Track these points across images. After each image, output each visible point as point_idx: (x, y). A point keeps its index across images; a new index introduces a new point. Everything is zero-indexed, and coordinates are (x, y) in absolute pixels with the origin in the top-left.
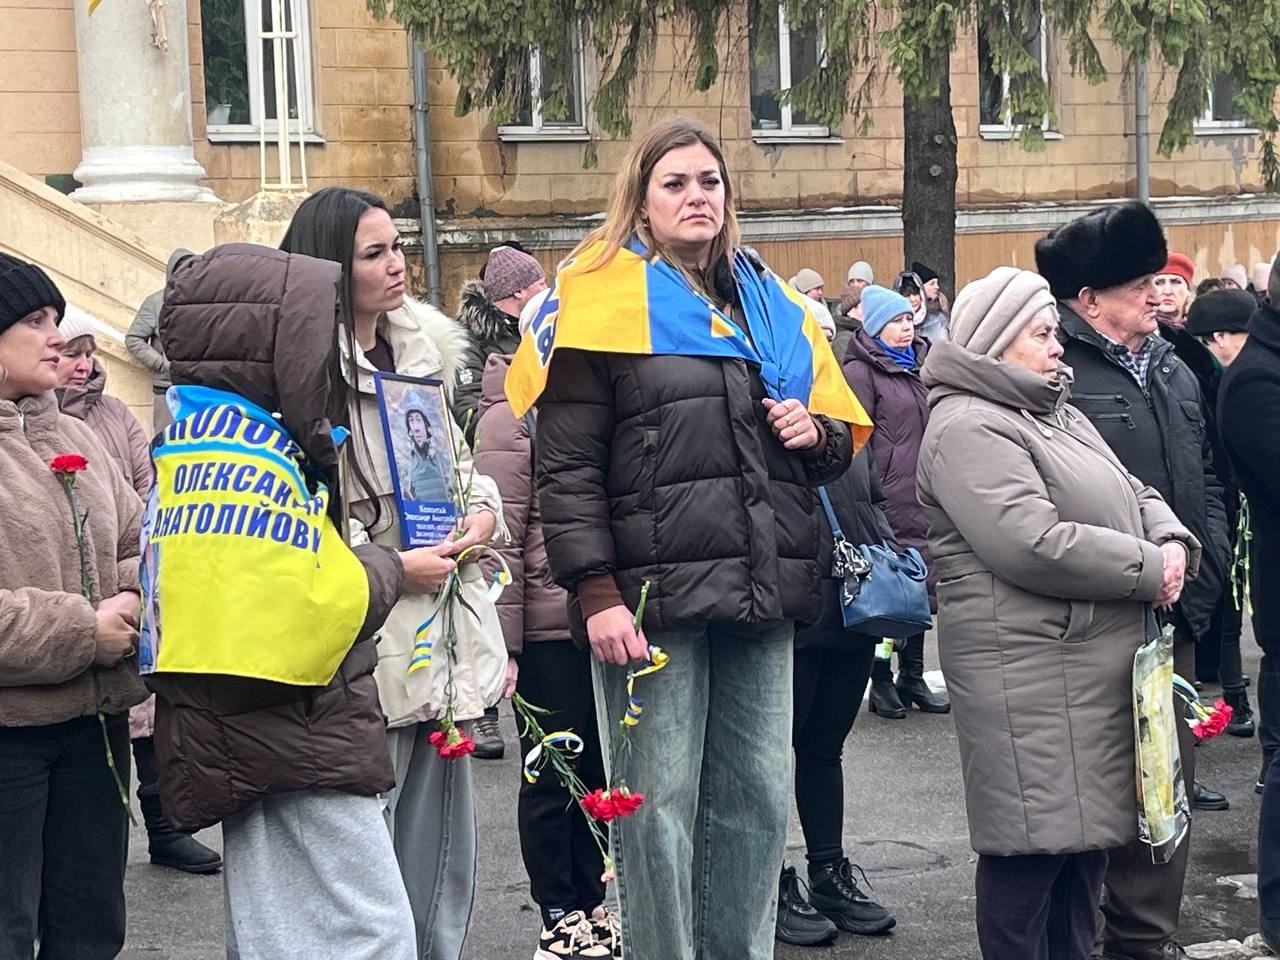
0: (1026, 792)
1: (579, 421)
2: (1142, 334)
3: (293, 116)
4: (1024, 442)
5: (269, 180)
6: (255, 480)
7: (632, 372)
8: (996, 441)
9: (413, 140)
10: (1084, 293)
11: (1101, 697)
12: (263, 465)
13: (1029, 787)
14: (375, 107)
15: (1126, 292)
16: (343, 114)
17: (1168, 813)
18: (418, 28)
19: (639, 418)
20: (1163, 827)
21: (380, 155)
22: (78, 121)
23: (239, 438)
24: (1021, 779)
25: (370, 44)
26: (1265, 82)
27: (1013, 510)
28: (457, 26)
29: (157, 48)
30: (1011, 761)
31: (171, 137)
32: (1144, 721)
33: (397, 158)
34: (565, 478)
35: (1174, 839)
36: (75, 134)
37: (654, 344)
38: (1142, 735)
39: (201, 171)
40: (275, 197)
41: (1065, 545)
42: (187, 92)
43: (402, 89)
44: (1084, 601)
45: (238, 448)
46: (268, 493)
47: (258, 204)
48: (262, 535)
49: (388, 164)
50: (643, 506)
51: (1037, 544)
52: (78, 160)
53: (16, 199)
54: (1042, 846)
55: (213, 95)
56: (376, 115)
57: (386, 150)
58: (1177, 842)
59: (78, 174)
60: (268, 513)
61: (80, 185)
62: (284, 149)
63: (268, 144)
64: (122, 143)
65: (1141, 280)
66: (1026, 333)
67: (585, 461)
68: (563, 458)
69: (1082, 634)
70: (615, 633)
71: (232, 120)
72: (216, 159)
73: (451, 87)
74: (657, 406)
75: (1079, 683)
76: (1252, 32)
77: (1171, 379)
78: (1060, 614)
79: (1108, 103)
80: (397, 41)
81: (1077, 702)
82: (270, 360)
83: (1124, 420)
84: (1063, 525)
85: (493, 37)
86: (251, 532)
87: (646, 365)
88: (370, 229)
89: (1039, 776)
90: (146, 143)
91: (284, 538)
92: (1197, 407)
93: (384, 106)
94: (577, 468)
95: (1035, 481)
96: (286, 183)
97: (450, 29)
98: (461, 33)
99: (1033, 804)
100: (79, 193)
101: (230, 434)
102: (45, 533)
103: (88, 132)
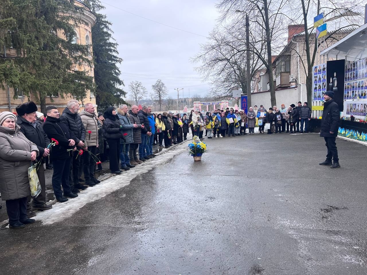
0: (9, 191)
2: (34, 121)
4: (6, 138)
8: (1, 138)
10: (26, 115)
11: (22, 175)
13: (9, 190)
15: (32, 114)
17: (35, 191)
20: (35, 193)
24: (8, 189)
26: (28, 91)
27: (3, 148)
30: (6, 186)
32: (30, 178)
35: (37, 195)
38: (30, 181)
41: (12, 153)
44: (17, 161)
51: (7, 153)
54: (11, 199)
58: (38, 195)
65: (34, 112)
66: (4, 122)
69: (18, 166)
75: (17, 174)
76: (26, 85)
77: (39, 127)
78: (13, 163)
79: (4, 93)
81: (17, 176)
83: (33, 133)
84: (12, 150)
89: (11, 188)
92: (43, 130)
95: (8, 144)
99: (9, 192)
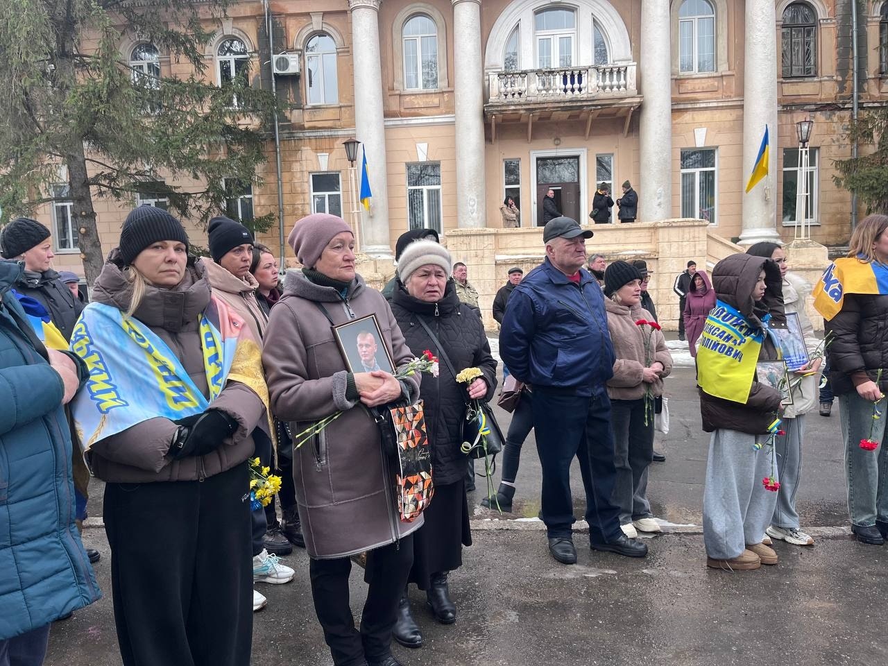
1: (851, 318)
3: (812, 217)
5: (797, 237)
6: (718, 333)
7: (873, 301)
9: (851, 223)
12: (723, 328)
14: (838, 214)
16: (827, 217)
18: (853, 189)
19: (876, 318)
21: (839, 228)
22: (742, 222)
23: (720, 319)
25: (838, 195)
28: (866, 188)
29: (766, 201)
31: (769, 225)
33: (845, 229)
34: (847, 338)
36: (740, 226)
37: (880, 291)
39: (778, 235)
40: (799, 242)
42: (775, 213)
43: (848, 208)
45: (719, 322)
46: (721, 337)
47: (793, 244)
48: (715, 350)
49: (842, 230)
50: (876, 348)
52: (741, 233)
53: (718, 244)
55: (785, 213)
56: (839, 216)
57: (841, 226)
59: (740, 237)
60: (718, 344)
61: (740, 240)
62: (803, 228)
63: (798, 226)
64: (754, 228)
67: (852, 332)
68: (845, 331)
70: (870, 390)
71: (790, 220)
72: (784, 231)
73: (865, 206)
74: (884, 313)
80: (848, 194)
82: (735, 294)
85: (878, 191)
86: (712, 349)
87: (880, 299)
88: (777, 253)
90: (761, 227)
91: (722, 352)
93: (842, 213)
94: (850, 334)
96: (803, 238)
97: (863, 189)
98: (867, 190)
100: (740, 243)
101: (718, 317)
102: (634, 346)
103: (744, 225)
